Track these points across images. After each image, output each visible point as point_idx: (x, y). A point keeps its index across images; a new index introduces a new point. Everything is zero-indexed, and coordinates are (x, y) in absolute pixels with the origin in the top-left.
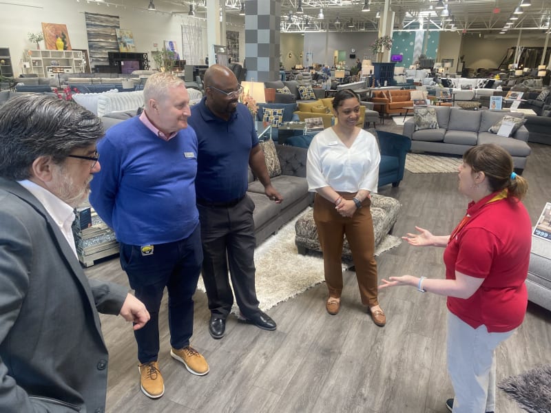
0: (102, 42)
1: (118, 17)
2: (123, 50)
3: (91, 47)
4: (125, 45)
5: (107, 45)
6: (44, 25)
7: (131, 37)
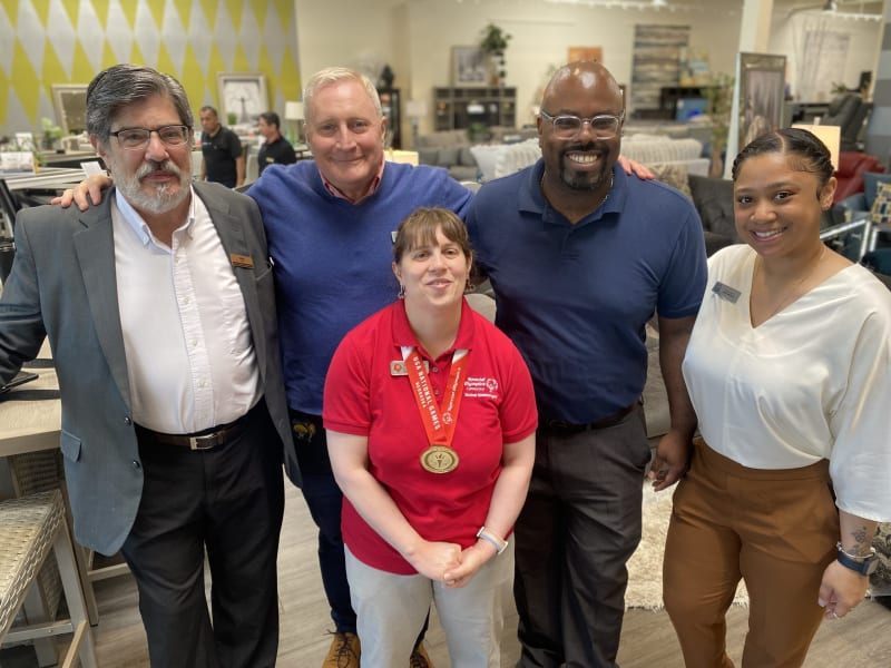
0: (653, 71)
1: (687, 28)
2: (686, 82)
3: (635, 79)
4: (691, 73)
5: (661, 76)
6: (572, 50)
7: (706, 59)
